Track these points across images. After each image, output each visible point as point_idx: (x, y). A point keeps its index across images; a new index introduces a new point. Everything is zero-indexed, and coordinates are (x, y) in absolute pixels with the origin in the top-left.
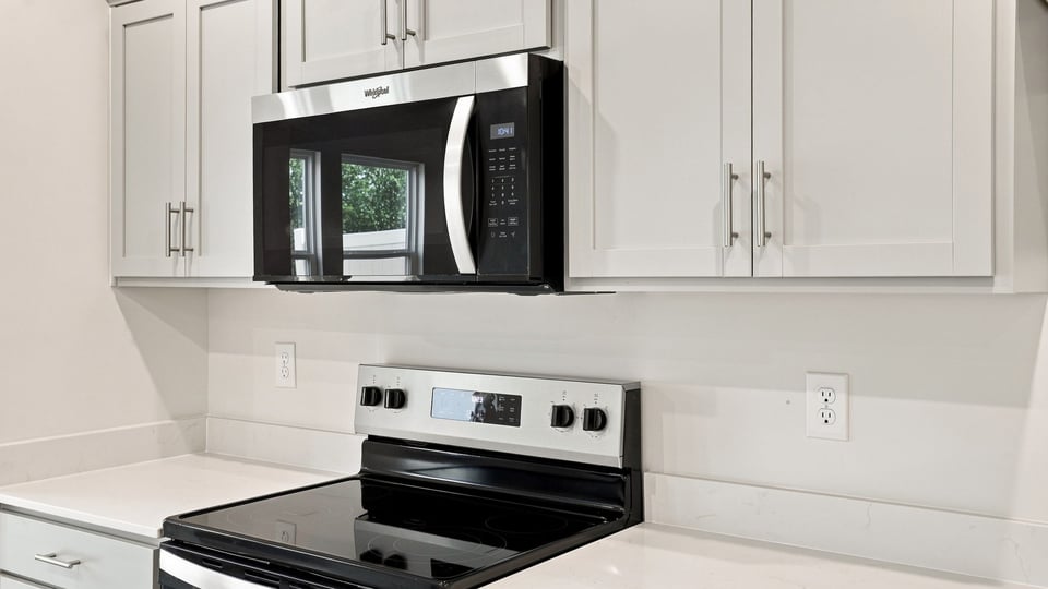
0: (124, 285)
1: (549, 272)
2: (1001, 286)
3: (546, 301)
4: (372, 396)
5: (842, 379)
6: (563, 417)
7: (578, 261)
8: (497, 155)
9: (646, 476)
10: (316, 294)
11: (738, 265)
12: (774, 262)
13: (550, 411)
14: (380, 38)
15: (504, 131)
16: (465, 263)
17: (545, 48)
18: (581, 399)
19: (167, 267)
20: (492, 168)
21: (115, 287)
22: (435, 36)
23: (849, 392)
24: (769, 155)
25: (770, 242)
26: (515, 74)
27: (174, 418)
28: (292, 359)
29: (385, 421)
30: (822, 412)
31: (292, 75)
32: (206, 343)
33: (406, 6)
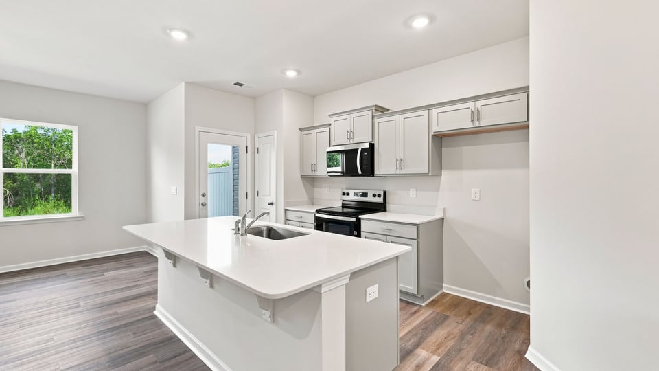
0: (303, 177)
1: (372, 174)
2: (430, 174)
3: (372, 178)
4: (344, 194)
5: (415, 189)
6: (374, 196)
7: (376, 172)
8: (364, 157)
9: (387, 205)
11: (398, 172)
12: (403, 172)
13: (372, 194)
14: (347, 139)
15: (365, 154)
16: (360, 172)
17: (372, 142)
18: (377, 193)
19: (310, 173)
20: (364, 159)
21: (301, 177)
22: (355, 139)
23: (416, 191)
24: (402, 157)
25: (402, 169)
26: (367, 146)
28: (329, 189)
29: (346, 197)
30: (412, 194)
31: (332, 143)
32: (313, 187)
33: (351, 134)
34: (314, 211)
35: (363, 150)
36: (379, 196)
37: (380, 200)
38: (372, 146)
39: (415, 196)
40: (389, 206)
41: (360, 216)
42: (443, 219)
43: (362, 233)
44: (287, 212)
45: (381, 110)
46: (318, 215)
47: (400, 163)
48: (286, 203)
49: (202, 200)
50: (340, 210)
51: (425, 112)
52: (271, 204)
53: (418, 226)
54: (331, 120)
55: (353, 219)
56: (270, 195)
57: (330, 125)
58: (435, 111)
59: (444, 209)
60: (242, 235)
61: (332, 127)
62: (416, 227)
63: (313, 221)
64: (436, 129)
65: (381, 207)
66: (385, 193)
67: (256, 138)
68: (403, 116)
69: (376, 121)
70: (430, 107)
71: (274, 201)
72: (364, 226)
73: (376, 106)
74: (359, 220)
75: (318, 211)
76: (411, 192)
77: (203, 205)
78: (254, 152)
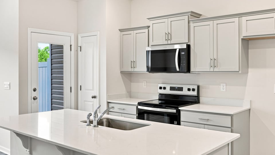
1: (188, 70)
2: (240, 72)
3: (188, 74)
4: (161, 88)
5: (225, 84)
6: (189, 90)
7: (192, 69)
8: (182, 56)
9: (200, 97)
10: (155, 74)
11: (212, 70)
12: (216, 70)
13: (187, 89)
14: (165, 40)
15: (183, 53)
16: (178, 69)
17: (188, 43)
18: (191, 87)
19: (130, 70)
20: (181, 58)
21: (121, 73)
22: (172, 40)
23: (226, 85)
24: (215, 57)
25: (215, 67)
26: (185, 46)
27: (127, 92)
28: (146, 83)
29: (162, 91)
30: (222, 88)
31: (151, 44)
32: (131, 81)
33: (169, 36)
34: (136, 104)
35: (180, 50)
36: (194, 90)
37: (195, 93)
38: (189, 46)
39: (225, 90)
40: (202, 99)
41: (179, 108)
42: (250, 110)
43: (182, 123)
44: (109, 104)
45: (195, 16)
46: (140, 107)
47: (214, 62)
48: (108, 97)
49: (34, 94)
50: (157, 102)
51: (236, 20)
52: (94, 97)
53: (231, 116)
54: (150, 23)
55: (174, 111)
56: (93, 90)
57: (149, 27)
58: (244, 19)
59: (251, 101)
60: (95, 126)
61: (151, 29)
62: (230, 117)
63: (135, 112)
64: (245, 34)
65: (196, 100)
66: (198, 87)
67: (79, 37)
68: (216, 22)
69: (192, 25)
70: (240, 15)
71: (97, 94)
72: (183, 116)
73: (192, 12)
74: (179, 112)
75: (140, 104)
76: (222, 87)
77: (34, 99)
78: (77, 51)
